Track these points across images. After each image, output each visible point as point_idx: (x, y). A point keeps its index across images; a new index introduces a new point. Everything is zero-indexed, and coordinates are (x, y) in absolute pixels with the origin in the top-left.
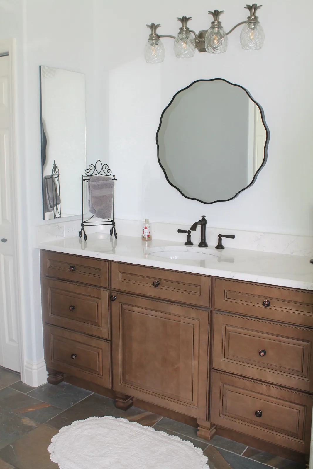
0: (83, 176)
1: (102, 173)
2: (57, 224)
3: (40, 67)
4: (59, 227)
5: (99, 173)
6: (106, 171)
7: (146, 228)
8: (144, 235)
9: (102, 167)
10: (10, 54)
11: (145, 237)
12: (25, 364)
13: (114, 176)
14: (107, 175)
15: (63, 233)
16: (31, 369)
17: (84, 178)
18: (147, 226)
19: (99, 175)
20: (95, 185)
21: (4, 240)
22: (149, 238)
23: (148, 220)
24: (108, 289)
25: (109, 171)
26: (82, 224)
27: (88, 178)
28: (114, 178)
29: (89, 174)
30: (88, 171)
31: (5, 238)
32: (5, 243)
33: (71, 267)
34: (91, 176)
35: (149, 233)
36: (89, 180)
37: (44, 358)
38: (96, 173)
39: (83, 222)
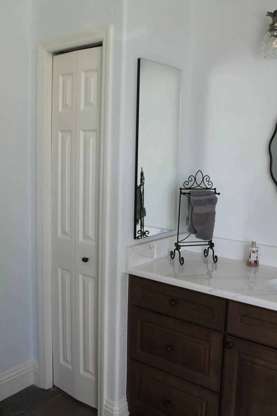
0: (181, 189)
1: (203, 186)
2: (148, 244)
3: (139, 60)
4: (150, 247)
5: (199, 186)
6: (206, 183)
7: (254, 252)
8: (251, 260)
9: (203, 178)
10: (104, 44)
11: (252, 263)
12: (105, 403)
13: (215, 189)
14: (207, 188)
15: (153, 254)
16: (113, 410)
17: (183, 191)
18: (254, 249)
19: (199, 188)
20: (197, 201)
21: (85, 260)
22: (256, 264)
23: (255, 242)
24: (221, 333)
25: (210, 183)
26: (176, 244)
27: (187, 191)
28: (215, 192)
29: (188, 187)
30: (187, 183)
31: (86, 257)
32: (87, 262)
33: (173, 300)
34: (190, 188)
35: (257, 258)
36: (189, 194)
37: (126, 397)
38: (195, 185)
39: (178, 242)
